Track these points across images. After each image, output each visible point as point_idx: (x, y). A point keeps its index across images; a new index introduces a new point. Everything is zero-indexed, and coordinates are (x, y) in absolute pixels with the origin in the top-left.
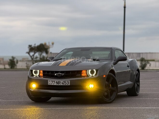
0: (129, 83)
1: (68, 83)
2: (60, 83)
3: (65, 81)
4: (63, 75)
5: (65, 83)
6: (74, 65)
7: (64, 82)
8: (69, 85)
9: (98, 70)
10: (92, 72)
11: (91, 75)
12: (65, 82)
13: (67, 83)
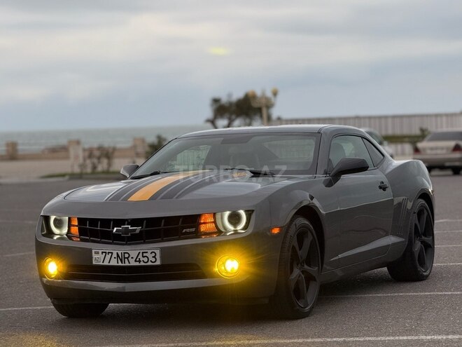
0: (390, 240)
1: (154, 257)
2: (128, 258)
3: (143, 253)
4: (137, 232)
5: (143, 257)
6: (177, 198)
7: (141, 254)
8: (158, 263)
9: (253, 211)
10: (235, 219)
11: (230, 227)
12: (145, 255)
13: (150, 256)
